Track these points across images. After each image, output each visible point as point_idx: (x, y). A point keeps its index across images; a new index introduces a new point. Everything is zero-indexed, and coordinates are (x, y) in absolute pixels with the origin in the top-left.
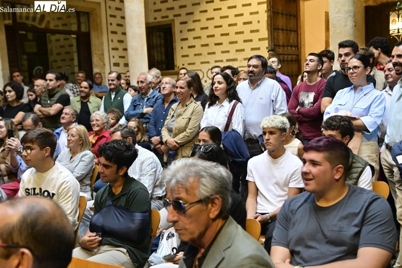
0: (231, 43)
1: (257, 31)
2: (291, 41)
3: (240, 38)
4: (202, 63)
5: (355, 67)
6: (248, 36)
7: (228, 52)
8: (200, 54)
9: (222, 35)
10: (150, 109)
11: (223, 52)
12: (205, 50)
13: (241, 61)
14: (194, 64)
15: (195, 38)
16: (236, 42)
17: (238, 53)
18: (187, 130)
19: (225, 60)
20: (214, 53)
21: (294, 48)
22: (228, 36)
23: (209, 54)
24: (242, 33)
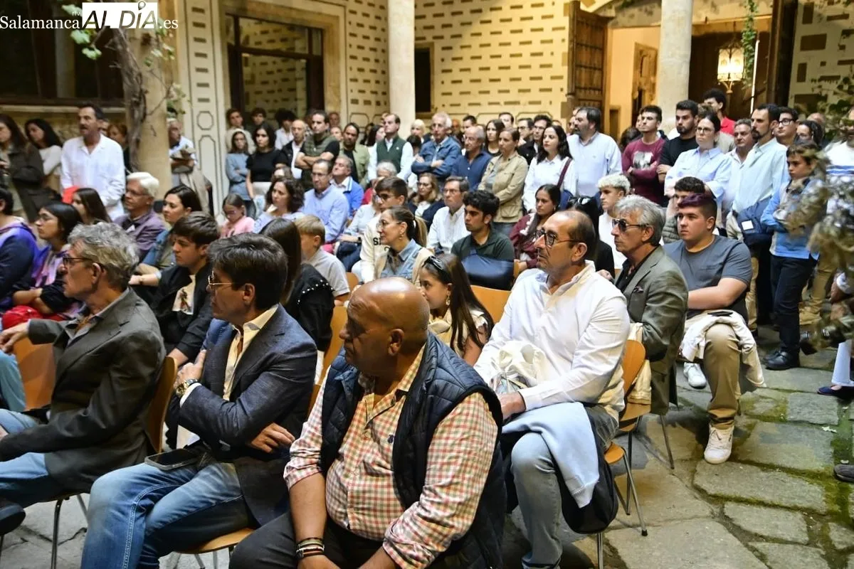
0: (512, 80)
1: (550, 66)
2: (595, 82)
3: (525, 74)
4: (470, 104)
5: (706, 129)
6: (536, 71)
7: (508, 91)
8: (468, 93)
9: (501, 68)
10: (440, 162)
11: (500, 92)
12: (475, 88)
13: (525, 105)
14: (459, 105)
15: (462, 70)
16: (519, 79)
17: (521, 94)
18: (509, 187)
19: (502, 103)
20: (488, 92)
21: (597, 92)
22: (508, 71)
23: (481, 92)
24: (528, 67)
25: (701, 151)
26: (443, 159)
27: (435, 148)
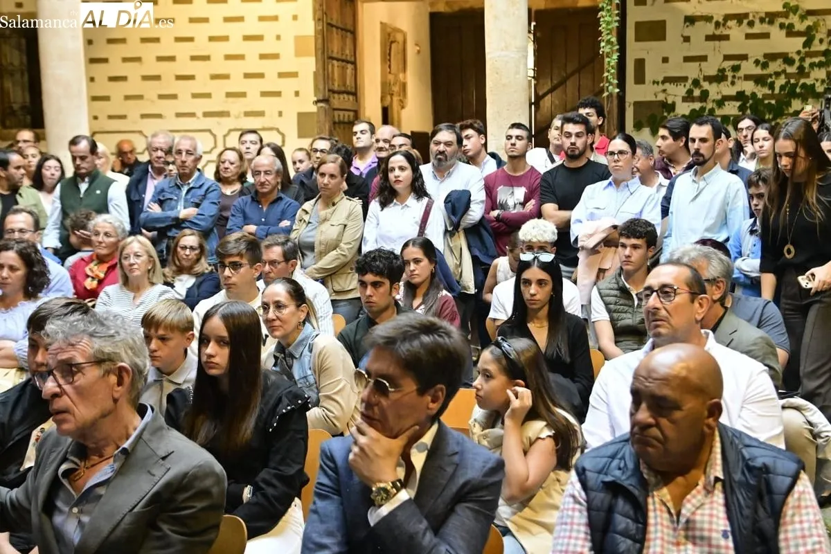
0: (215, 77)
1: (276, 56)
2: (348, 83)
3: (236, 68)
4: (143, 116)
5: (621, 152)
6: (253, 65)
7: (208, 96)
8: (140, 97)
9: (193, 58)
10: (192, 211)
11: (195, 96)
12: (151, 89)
13: (237, 117)
14: (123, 117)
15: (125, 60)
16: (226, 77)
17: (231, 100)
18: (342, 245)
19: (199, 114)
20: (174, 97)
21: (351, 97)
22: (207, 62)
23: (161, 97)
24: (241, 57)
25: (617, 183)
26: (197, 205)
27: (179, 188)
